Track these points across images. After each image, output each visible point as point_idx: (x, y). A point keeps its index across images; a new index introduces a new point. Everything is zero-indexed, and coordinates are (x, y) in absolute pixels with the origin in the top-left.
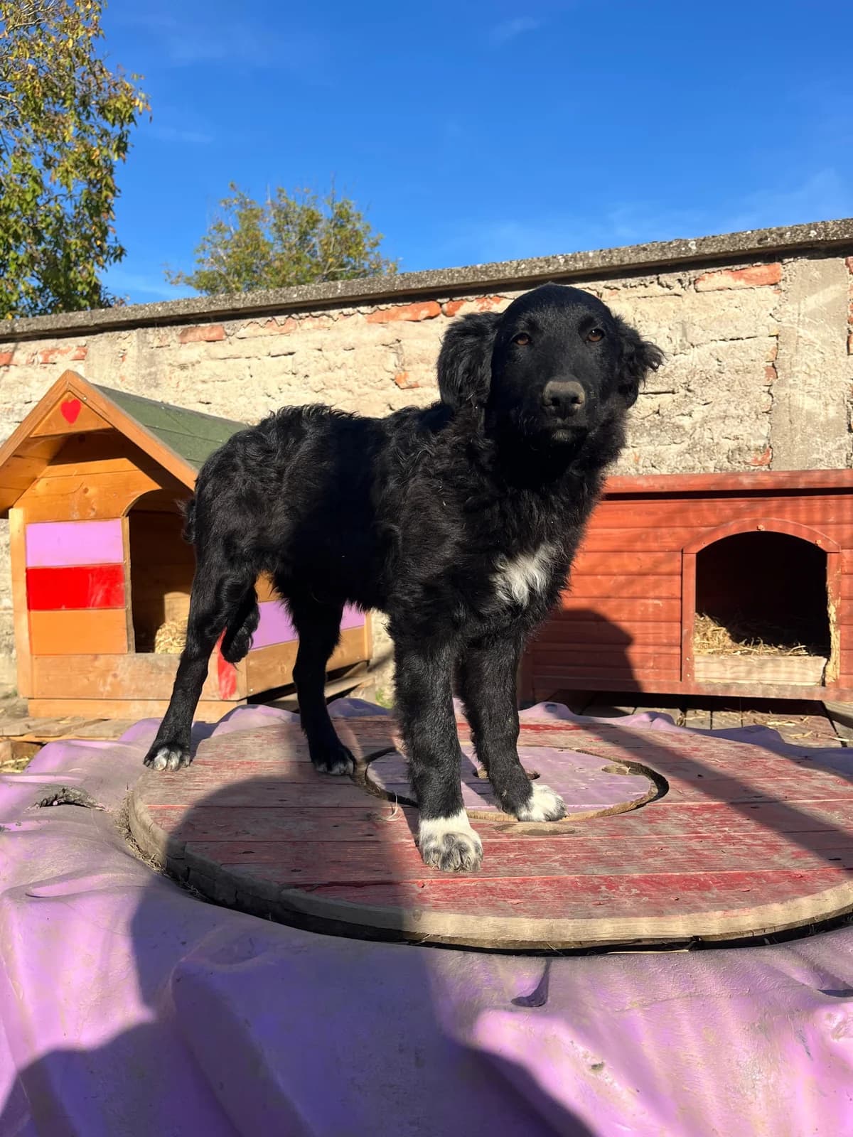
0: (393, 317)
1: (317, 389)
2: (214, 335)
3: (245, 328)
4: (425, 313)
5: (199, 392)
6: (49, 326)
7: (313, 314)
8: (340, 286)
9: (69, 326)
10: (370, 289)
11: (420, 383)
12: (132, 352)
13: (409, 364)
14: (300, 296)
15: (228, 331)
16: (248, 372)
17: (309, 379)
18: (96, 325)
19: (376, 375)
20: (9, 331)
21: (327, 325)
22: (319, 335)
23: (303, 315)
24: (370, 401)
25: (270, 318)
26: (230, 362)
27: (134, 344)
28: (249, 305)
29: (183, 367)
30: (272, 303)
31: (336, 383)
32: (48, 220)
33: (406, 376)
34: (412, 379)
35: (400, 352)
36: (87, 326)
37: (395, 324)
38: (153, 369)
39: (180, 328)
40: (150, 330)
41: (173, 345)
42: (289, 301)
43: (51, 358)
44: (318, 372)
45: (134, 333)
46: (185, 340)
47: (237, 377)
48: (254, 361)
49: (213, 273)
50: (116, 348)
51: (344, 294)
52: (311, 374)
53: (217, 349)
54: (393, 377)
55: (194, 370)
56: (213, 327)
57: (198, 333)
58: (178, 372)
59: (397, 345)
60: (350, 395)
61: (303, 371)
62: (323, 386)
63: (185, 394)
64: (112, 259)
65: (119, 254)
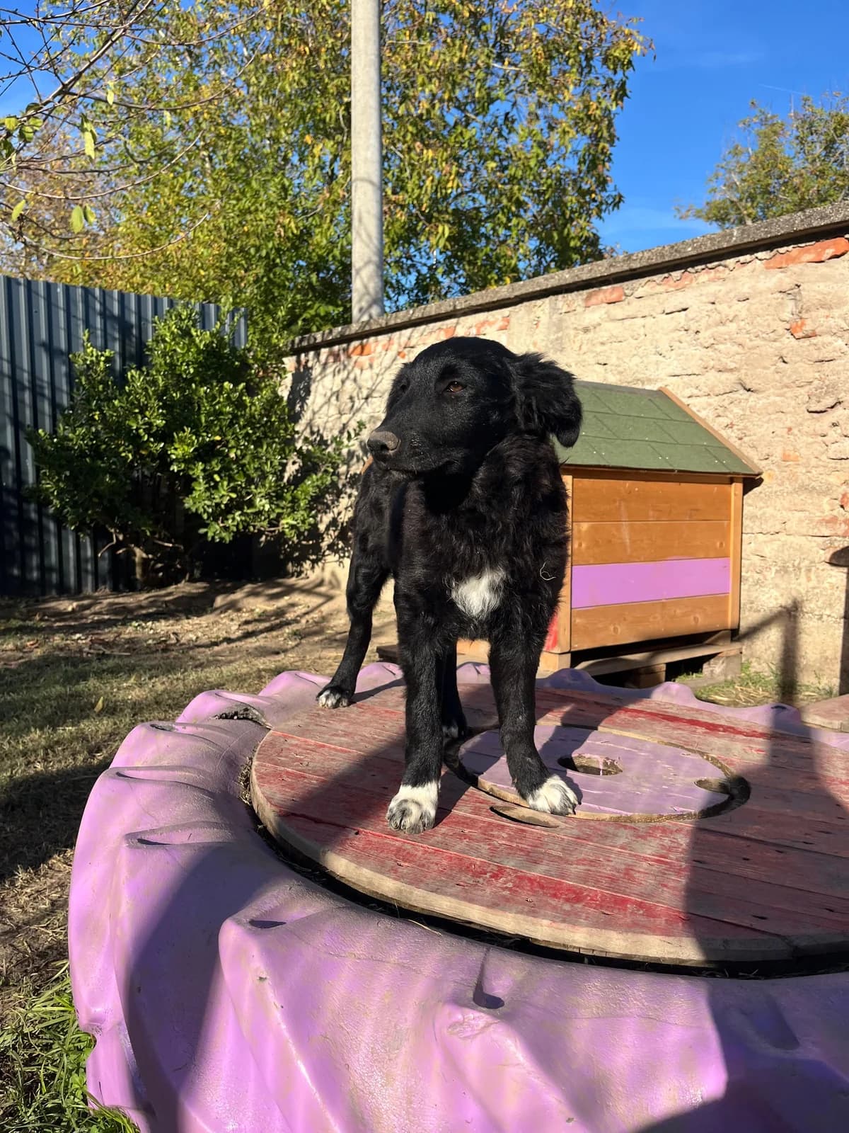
0: (794, 260)
1: (706, 345)
2: (614, 297)
3: (642, 287)
4: (830, 252)
5: (598, 354)
6: (480, 302)
7: (710, 265)
8: (735, 234)
9: (495, 299)
10: (766, 233)
11: (817, 331)
12: (544, 319)
13: (808, 311)
14: (694, 248)
15: (628, 292)
16: (642, 331)
17: (700, 335)
18: (516, 297)
19: (769, 326)
20: (452, 308)
21: (722, 276)
22: (713, 288)
23: (699, 268)
24: (761, 355)
25: (666, 275)
26: (627, 322)
27: (547, 311)
28: (645, 264)
29: (586, 330)
30: (667, 259)
31: (727, 337)
33: (803, 324)
34: (808, 328)
35: (798, 298)
36: (509, 299)
37: (795, 268)
38: (560, 335)
39: (585, 292)
40: (560, 297)
41: (579, 310)
42: (684, 255)
43: (482, 329)
44: (708, 327)
45: (547, 300)
46: (589, 304)
47: (632, 337)
48: (649, 320)
49: (724, 201)
50: (532, 317)
51: (739, 242)
52: (702, 328)
53: (617, 311)
54: (788, 326)
55: (595, 333)
56: (613, 289)
57: (601, 296)
58: (581, 335)
59: (796, 290)
60: (740, 350)
61: (694, 327)
62: (712, 341)
63: (585, 357)
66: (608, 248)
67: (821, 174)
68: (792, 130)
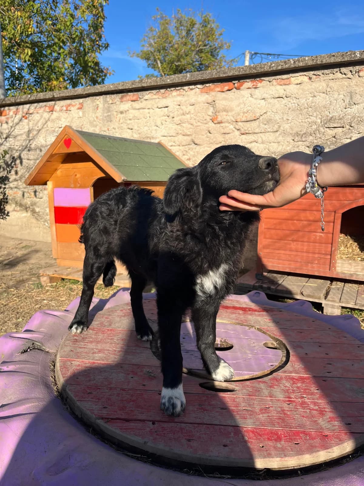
0: (212, 90)
1: (177, 123)
2: (134, 98)
3: (147, 95)
4: (227, 88)
5: (128, 124)
6: (67, 95)
7: (177, 88)
8: (188, 76)
9: (75, 94)
10: (201, 77)
11: (223, 121)
12: (101, 106)
13: (219, 112)
14: (170, 80)
15: (140, 97)
16: (148, 115)
17: (174, 119)
18: (86, 94)
19: (203, 117)
20: (52, 96)
21: (182, 93)
22: (179, 98)
23: (172, 89)
24: (200, 129)
25: (158, 91)
26: (141, 111)
27: (102, 102)
28: (149, 85)
29: (122, 113)
30: (159, 84)
31: (186, 121)
32: (77, 33)
33: (217, 118)
34: (219, 119)
35: (214, 106)
36: (82, 95)
37: (213, 93)
38: (109, 114)
39: (120, 95)
40: (108, 96)
41: (118, 103)
42: (166, 83)
43: (69, 108)
44: (178, 116)
45: (102, 97)
46: (123, 100)
47: (144, 118)
48: (151, 111)
49: (148, 51)
50: (95, 104)
51: (190, 80)
52: (175, 116)
53: (136, 105)
54: (211, 118)
55: (126, 114)
56: (134, 95)
57: (128, 97)
58: (120, 115)
59: (214, 103)
60: (191, 126)
61: (172, 115)
62: (180, 122)
63: (122, 125)
64: (104, 49)
65: (107, 46)
66: (105, 68)
67: (185, 44)
68: (174, 23)
